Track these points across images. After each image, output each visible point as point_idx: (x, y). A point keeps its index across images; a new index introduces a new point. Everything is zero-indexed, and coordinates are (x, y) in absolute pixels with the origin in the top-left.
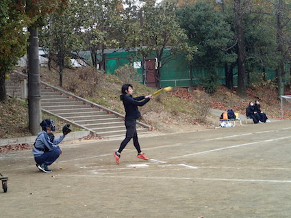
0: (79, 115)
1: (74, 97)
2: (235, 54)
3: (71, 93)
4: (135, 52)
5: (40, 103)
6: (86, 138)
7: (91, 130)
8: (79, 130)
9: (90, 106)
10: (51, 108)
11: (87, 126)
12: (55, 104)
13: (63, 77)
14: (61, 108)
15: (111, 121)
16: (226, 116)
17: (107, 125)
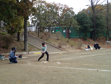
3: (41, 39)
16: (87, 47)
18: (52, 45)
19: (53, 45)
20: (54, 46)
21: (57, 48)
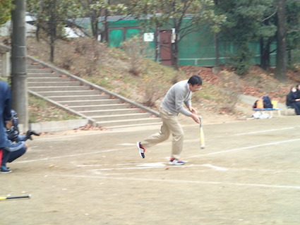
0: (75, 99)
1: (68, 76)
2: (273, 26)
3: (64, 71)
4: (146, 20)
5: (26, 82)
6: (83, 128)
7: (89, 118)
8: (75, 118)
9: (88, 87)
10: (39, 90)
11: (84, 113)
12: (44, 85)
13: (55, 50)
14: (53, 89)
15: (115, 107)
16: (260, 105)
17: (110, 113)
18: (116, 97)
19: (119, 93)
20: (123, 101)
21: (136, 107)
